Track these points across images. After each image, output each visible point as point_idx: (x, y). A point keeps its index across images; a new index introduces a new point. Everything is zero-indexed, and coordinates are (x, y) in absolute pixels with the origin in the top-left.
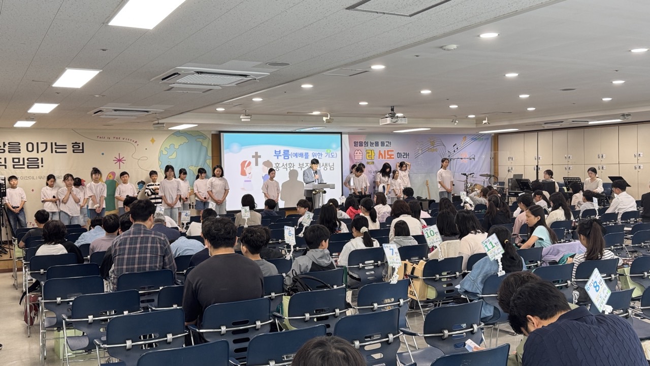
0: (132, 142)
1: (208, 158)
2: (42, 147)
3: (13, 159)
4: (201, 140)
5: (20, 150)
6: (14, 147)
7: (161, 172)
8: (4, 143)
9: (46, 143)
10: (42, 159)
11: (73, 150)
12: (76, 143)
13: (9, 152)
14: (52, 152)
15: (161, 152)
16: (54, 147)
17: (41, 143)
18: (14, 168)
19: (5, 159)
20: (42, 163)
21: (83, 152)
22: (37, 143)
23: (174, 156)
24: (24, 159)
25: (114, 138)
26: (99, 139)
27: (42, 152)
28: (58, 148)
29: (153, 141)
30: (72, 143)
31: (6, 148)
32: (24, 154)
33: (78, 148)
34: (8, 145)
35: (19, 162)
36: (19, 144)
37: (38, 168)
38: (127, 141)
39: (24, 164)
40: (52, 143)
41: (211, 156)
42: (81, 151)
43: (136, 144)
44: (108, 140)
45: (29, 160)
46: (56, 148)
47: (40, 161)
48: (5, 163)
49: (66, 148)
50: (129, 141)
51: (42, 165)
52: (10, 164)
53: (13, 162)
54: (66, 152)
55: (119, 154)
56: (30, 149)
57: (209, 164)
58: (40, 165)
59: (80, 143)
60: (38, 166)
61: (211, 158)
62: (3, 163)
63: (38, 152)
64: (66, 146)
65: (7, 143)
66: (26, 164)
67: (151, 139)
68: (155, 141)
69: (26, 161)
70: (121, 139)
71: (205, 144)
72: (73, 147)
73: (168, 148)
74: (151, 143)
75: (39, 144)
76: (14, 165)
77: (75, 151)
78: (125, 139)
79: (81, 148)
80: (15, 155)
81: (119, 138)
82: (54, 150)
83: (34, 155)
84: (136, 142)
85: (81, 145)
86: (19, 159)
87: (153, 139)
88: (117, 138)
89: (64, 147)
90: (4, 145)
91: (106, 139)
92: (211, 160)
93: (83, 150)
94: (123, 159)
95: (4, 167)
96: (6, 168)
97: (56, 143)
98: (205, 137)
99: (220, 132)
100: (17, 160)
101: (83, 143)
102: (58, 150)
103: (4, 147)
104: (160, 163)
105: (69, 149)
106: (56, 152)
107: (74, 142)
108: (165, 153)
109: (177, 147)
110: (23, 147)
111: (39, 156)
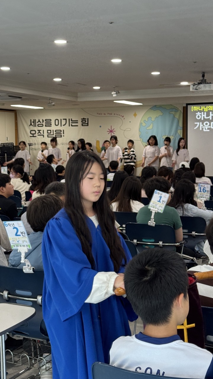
0: (120, 117)
1: (179, 128)
2: (63, 122)
3: (48, 130)
4: (173, 113)
5: (51, 124)
6: (48, 123)
7: (141, 141)
8: (43, 120)
9: (66, 119)
10: (63, 130)
11: (82, 124)
12: (84, 119)
13: (46, 126)
14: (69, 126)
15: (141, 124)
16: (71, 122)
17: (64, 119)
18: (48, 137)
19: (43, 131)
20: (64, 133)
21: (88, 125)
22: (61, 120)
23: (151, 127)
24: (53, 130)
25: (108, 114)
26: (98, 115)
27: (64, 125)
28: (73, 123)
29: (135, 115)
30: (82, 119)
31: (44, 124)
32: (53, 128)
33: (85, 122)
34: (45, 121)
35: (51, 133)
36: (51, 120)
37: (61, 137)
38: (117, 116)
39: (53, 135)
40: (69, 119)
41: (182, 126)
42: (87, 125)
43: (123, 118)
44: (104, 115)
45: (57, 131)
46: (72, 123)
47: (62, 132)
48: (43, 133)
49: (77, 123)
50: (118, 116)
51: (64, 135)
52: (46, 134)
53: (48, 133)
54: (77, 126)
55: (111, 126)
56: (57, 124)
57: (179, 134)
58: (62, 135)
59: (86, 119)
60: (61, 135)
61: (182, 128)
62: (42, 134)
63: (61, 126)
64: (77, 121)
65: (44, 120)
66: (54, 134)
67: (134, 113)
68: (136, 115)
69: (55, 132)
70: (113, 115)
71: (177, 116)
72: (82, 122)
73: (147, 120)
74: (134, 117)
75: (62, 120)
76: (48, 135)
77: (83, 125)
78: (115, 115)
79: (87, 123)
80: (49, 128)
81: (112, 114)
82: (70, 124)
83: (59, 128)
84: (123, 117)
85: (87, 120)
86: (51, 130)
87: (135, 113)
88: (110, 114)
89: (76, 122)
90: (43, 121)
91: (103, 115)
92: (182, 130)
93: (88, 124)
94: (114, 130)
95: (42, 136)
96: (43, 137)
97: (71, 119)
98: (176, 110)
99: (187, 104)
100: (49, 132)
101: (88, 119)
102: (73, 124)
103: (43, 122)
104: (140, 133)
105: (80, 123)
106: (72, 126)
107: (82, 118)
108: (144, 124)
109: (153, 119)
110: (53, 123)
111: (62, 128)
